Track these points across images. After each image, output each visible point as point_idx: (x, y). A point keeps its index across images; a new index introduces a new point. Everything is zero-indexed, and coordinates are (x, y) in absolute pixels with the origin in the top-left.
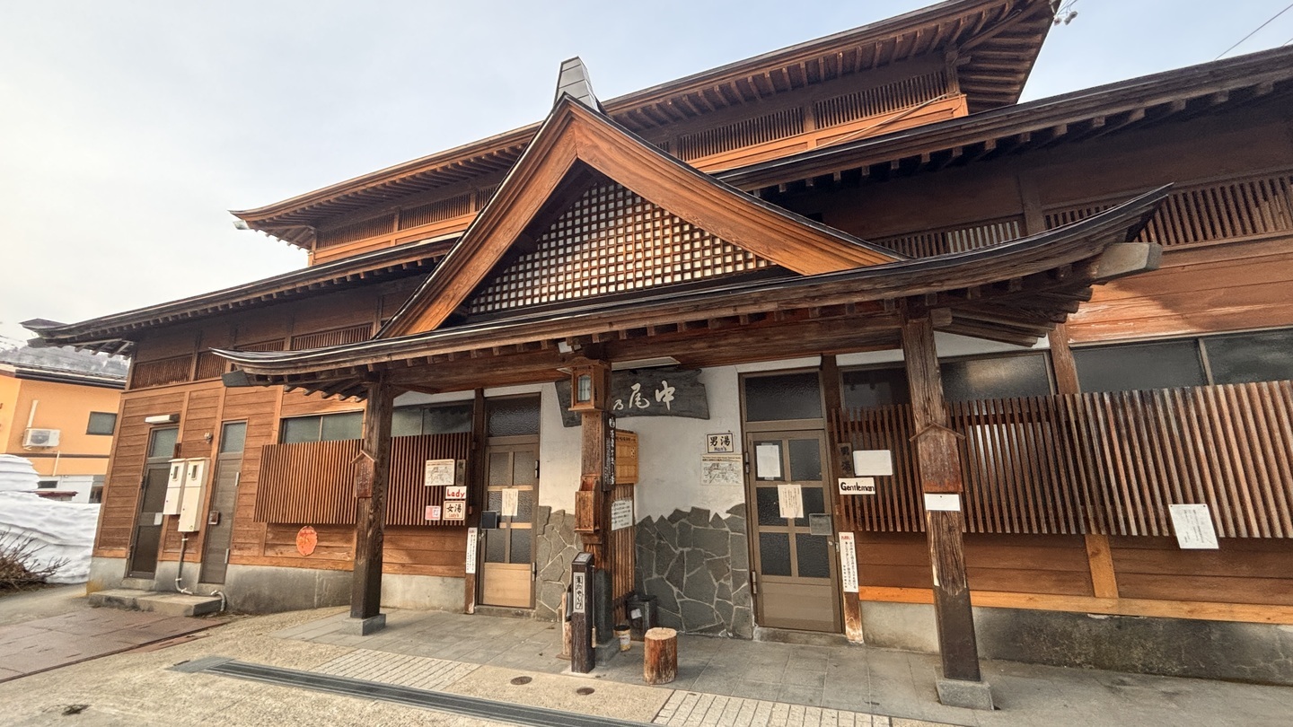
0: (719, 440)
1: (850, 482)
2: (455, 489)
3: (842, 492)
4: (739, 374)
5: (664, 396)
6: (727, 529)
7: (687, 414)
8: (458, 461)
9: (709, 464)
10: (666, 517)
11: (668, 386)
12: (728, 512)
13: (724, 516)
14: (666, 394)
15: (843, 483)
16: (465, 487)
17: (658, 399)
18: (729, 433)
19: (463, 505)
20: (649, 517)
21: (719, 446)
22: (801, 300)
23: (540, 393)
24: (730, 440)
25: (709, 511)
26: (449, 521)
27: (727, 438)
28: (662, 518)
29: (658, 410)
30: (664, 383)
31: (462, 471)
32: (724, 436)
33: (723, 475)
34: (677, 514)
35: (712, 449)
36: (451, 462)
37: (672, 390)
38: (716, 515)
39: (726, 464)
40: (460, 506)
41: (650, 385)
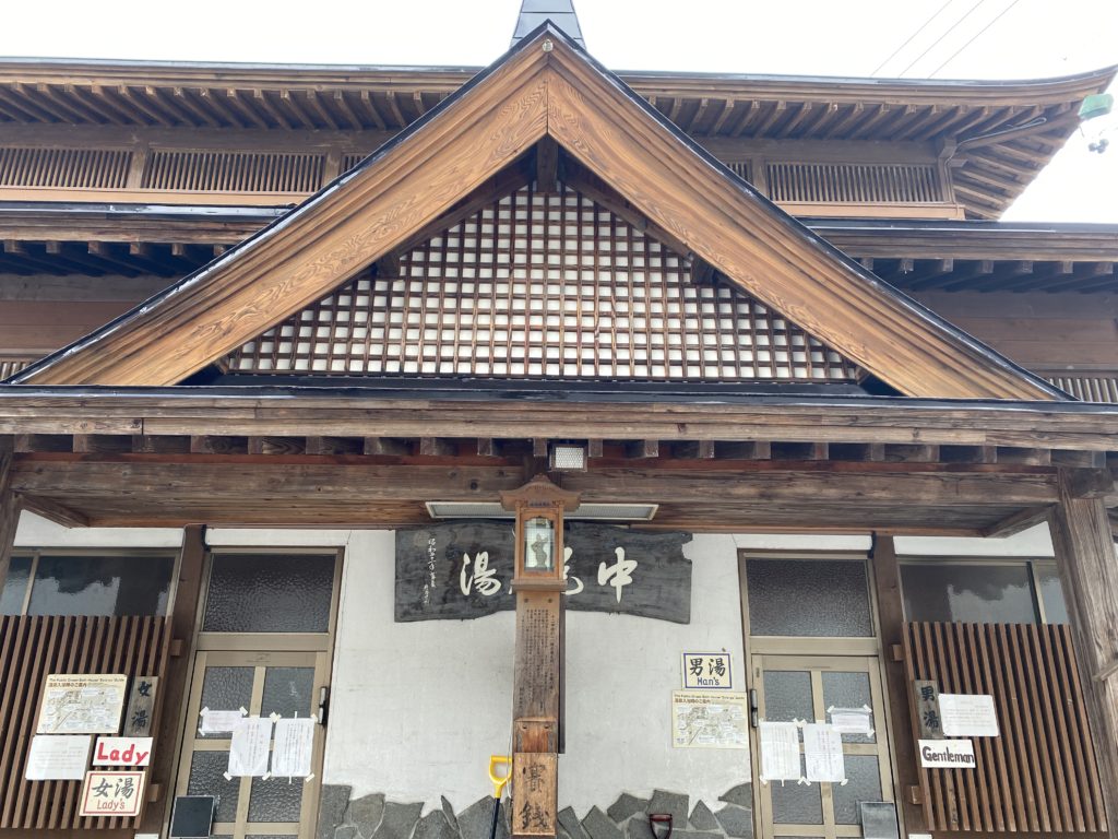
0: (705, 665)
1: (936, 746)
2: (123, 744)
3: (925, 764)
4: (740, 551)
5: (614, 575)
6: (720, 831)
7: (649, 611)
8: (138, 680)
9: (688, 708)
10: (603, 808)
11: (626, 558)
12: (720, 799)
13: (715, 807)
14: (619, 572)
15: (926, 748)
16: (150, 740)
17: (602, 580)
18: (724, 652)
19: (139, 780)
20: (569, 810)
21: (705, 675)
22: (1025, 434)
23: (343, 548)
24: (726, 666)
25: (687, 797)
26: (95, 819)
27: (720, 663)
28: (594, 810)
29: (599, 601)
30: (620, 552)
31: (146, 703)
32: (714, 657)
33: (714, 727)
34: (625, 804)
35: (692, 680)
36: (116, 684)
37: (632, 565)
38: (700, 804)
39: (719, 709)
40: (129, 783)
41: (591, 552)
